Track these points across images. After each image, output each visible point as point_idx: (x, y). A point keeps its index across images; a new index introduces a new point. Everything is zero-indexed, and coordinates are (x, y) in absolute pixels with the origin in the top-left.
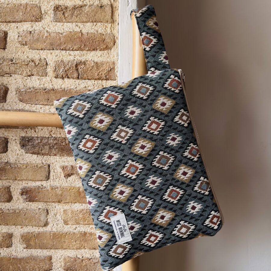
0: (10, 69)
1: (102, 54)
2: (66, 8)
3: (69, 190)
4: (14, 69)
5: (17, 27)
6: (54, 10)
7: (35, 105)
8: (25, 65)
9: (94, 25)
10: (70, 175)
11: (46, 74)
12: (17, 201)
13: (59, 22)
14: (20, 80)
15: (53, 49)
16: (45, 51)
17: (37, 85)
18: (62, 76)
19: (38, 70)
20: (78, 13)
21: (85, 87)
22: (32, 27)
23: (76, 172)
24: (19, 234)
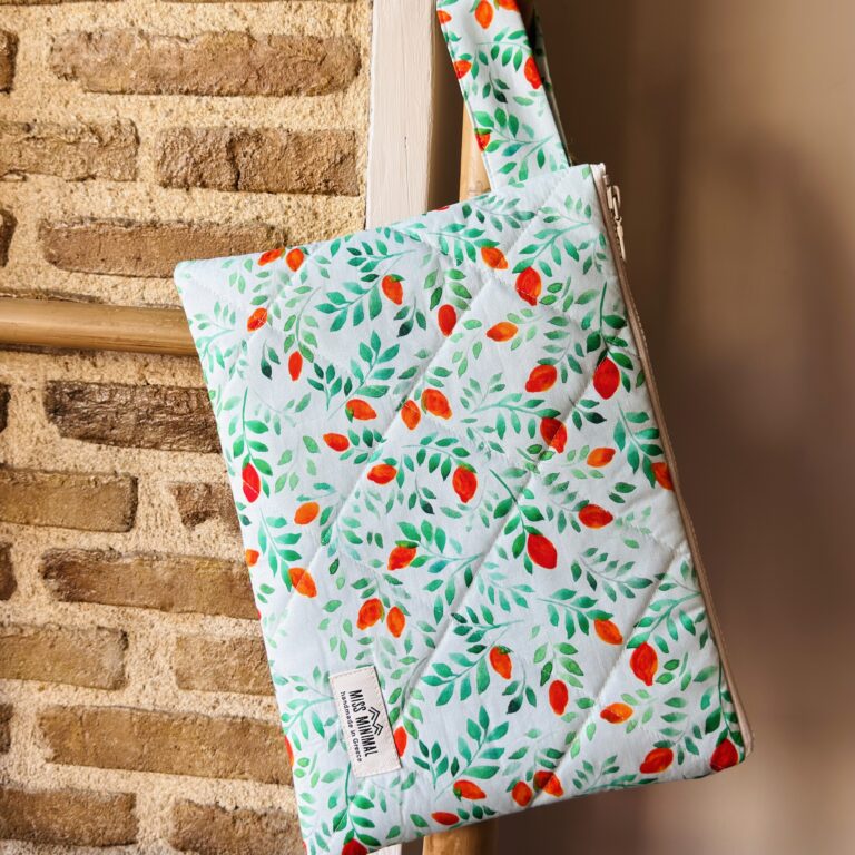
0: (20, 156)
1: (317, 107)
3: (197, 569)
4: (35, 157)
5: (49, 20)
7: (97, 277)
8: (68, 144)
9: (293, 11)
10: (201, 516)
11: (135, 173)
12: (29, 597)
13: (181, 2)
14: (53, 193)
15: (159, 92)
16: (134, 97)
17: (106, 210)
18: (185, 181)
19: (110, 159)
21: (258, 218)
22: (95, 20)
23: (221, 508)
24: (34, 709)
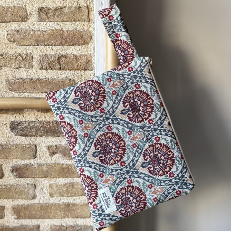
1: (81, 49)
2: (49, 9)
3: (54, 167)
4: (4, 63)
5: (6, 27)
6: (38, 11)
7: (23, 93)
8: (13, 59)
9: (73, 24)
10: (54, 153)
11: (32, 66)
12: (8, 178)
13: (43, 21)
14: (9, 72)
15: (38, 45)
16: (31, 47)
17: (25, 76)
18: (46, 68)
19: (25, 63)
20: (59, 14)
21: (66, 77)
22: (19, 27)
23: (60, 151)
24: (11, 206)
